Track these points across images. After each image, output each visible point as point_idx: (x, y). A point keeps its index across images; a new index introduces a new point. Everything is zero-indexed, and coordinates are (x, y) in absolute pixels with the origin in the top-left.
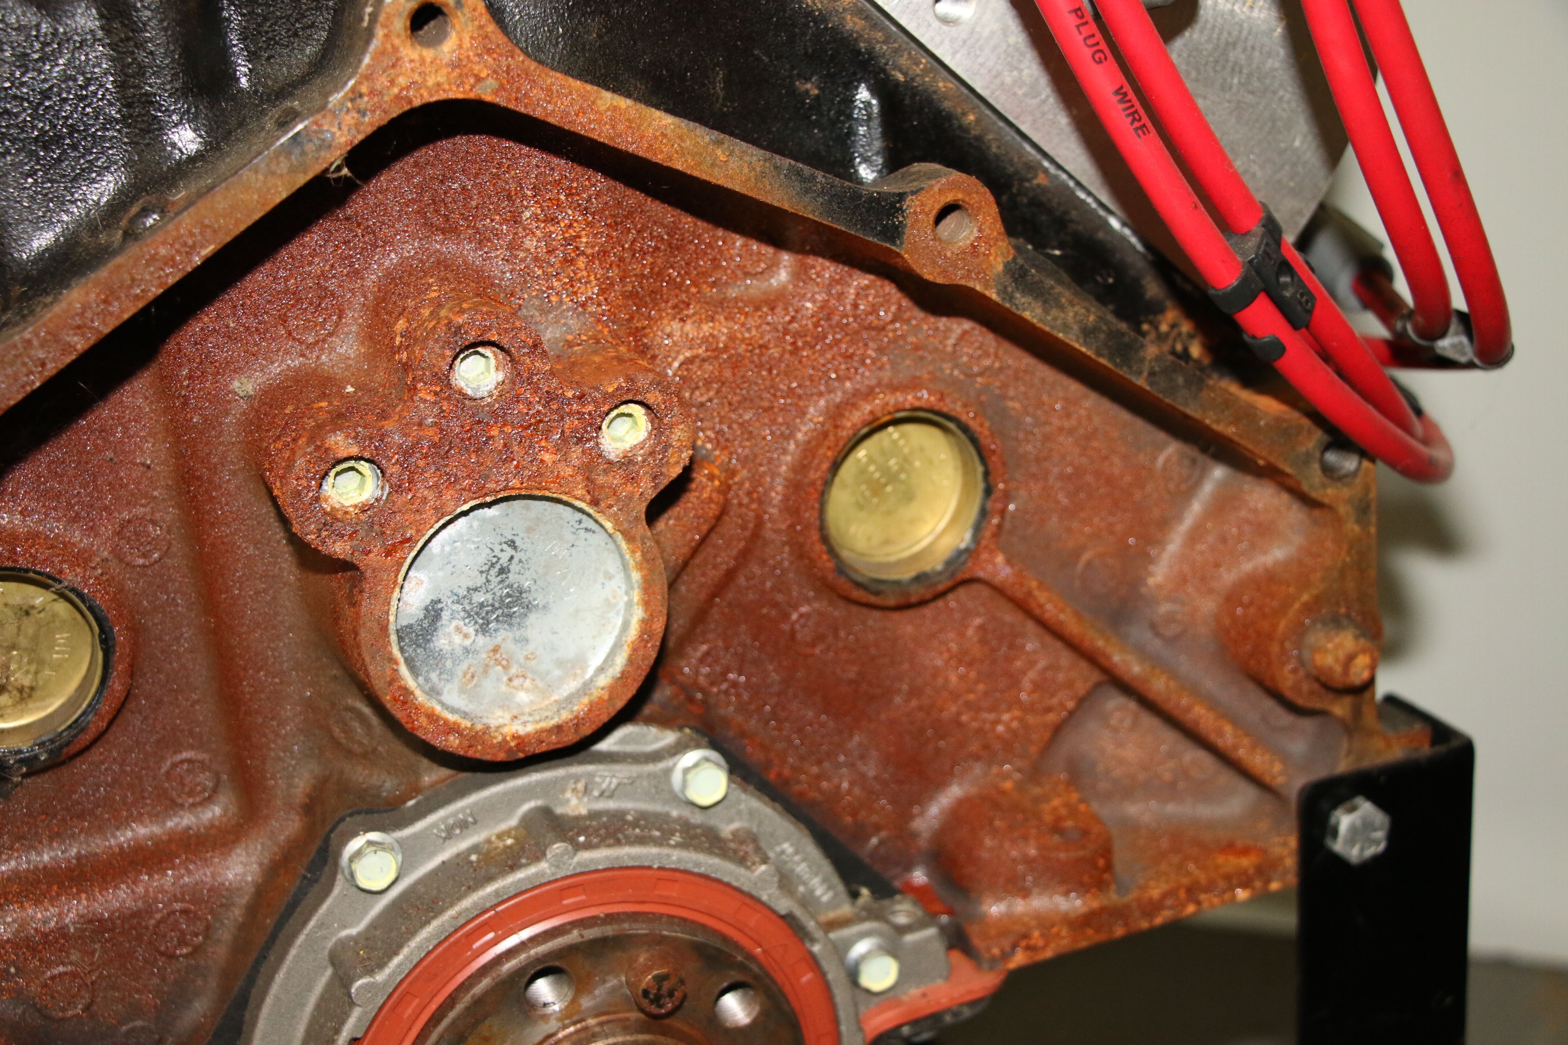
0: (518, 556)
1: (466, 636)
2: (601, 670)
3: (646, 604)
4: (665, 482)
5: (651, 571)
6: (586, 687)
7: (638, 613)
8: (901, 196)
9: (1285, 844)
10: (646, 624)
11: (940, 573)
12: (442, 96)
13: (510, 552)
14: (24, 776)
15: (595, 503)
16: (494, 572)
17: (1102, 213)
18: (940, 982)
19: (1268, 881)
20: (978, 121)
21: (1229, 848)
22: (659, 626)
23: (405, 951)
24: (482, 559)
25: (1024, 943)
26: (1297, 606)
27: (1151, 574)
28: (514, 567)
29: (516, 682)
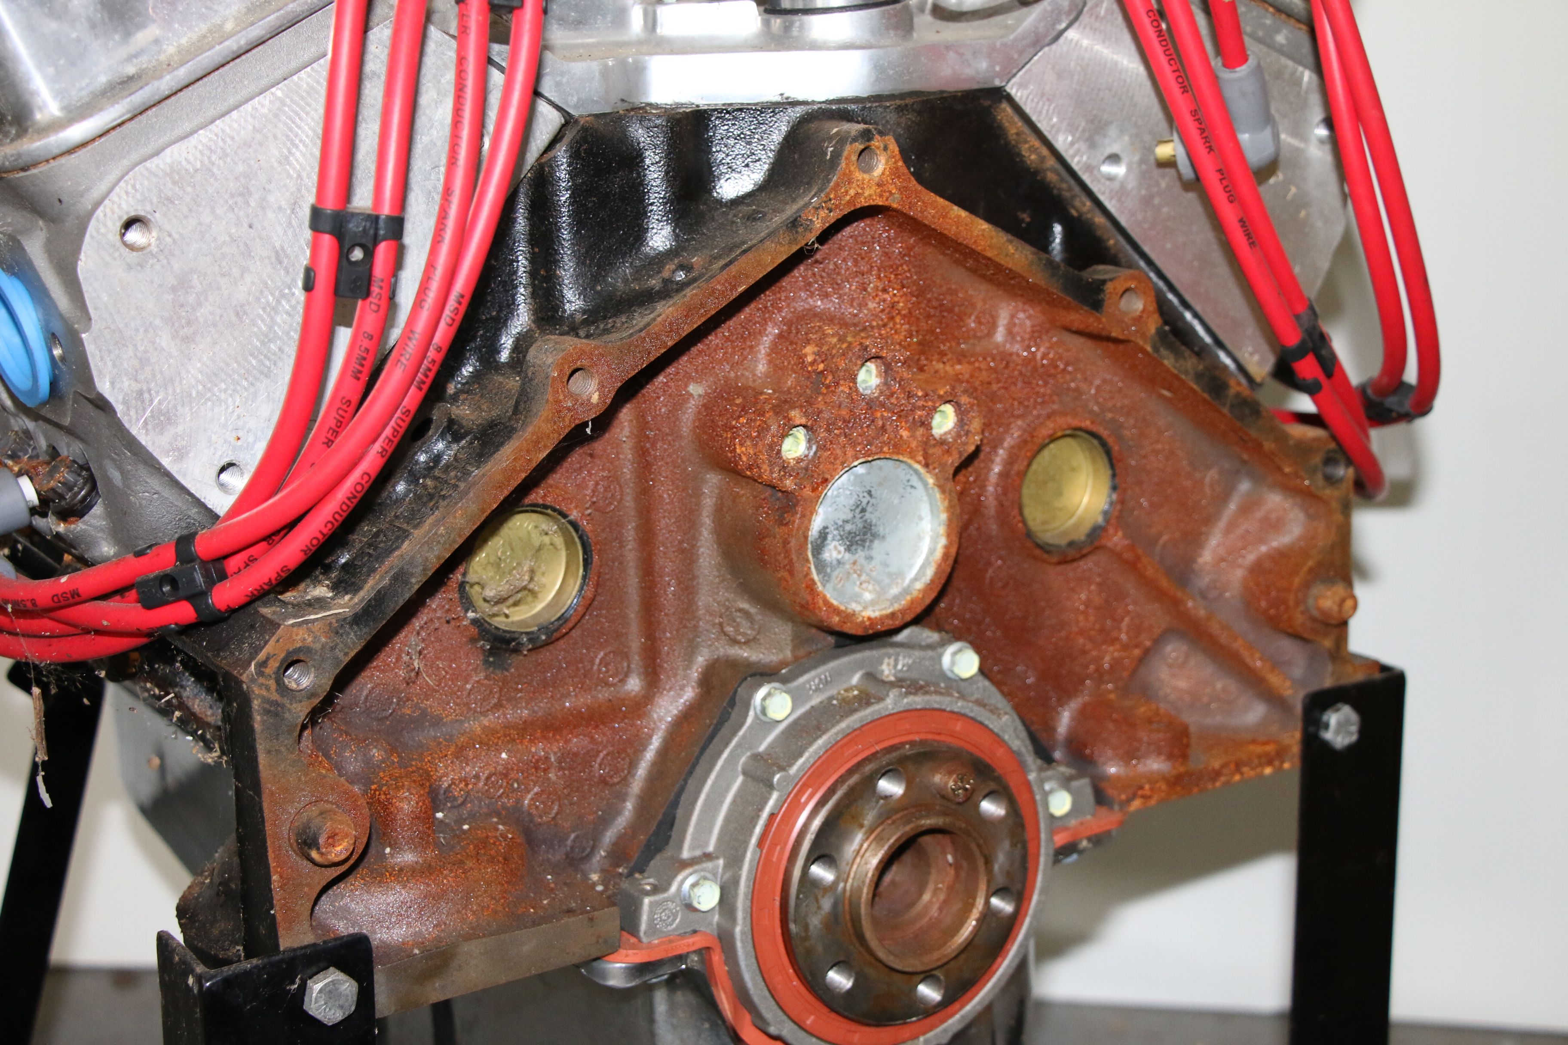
0: (873, 501)
1: (839, 552)
2: (915, 579)
3: (948, 535)
4: (965, 455)
5: (953, 514)
6: (906, 591)
7: (943, 541)
8: (1104, 282)
9: (1293, 736)
10: (947, 547)
11: (1083, 542)
12: (872, 203)
13: (868, 498)
14: (529, 650)
15: (926, 465)
16: (858, 511)
17: (1181, 309)
18: (1089, 817)
19: (1282, 762)
20: (1115, 244)
21: (1254, 742)
22: (953, 551)
23: (806, 755)
24: (852, 502)
25: (1140, 792)
26: (1305, 569)
27: (1200, 556)
28: (869, 509)
29: (864, 586)
